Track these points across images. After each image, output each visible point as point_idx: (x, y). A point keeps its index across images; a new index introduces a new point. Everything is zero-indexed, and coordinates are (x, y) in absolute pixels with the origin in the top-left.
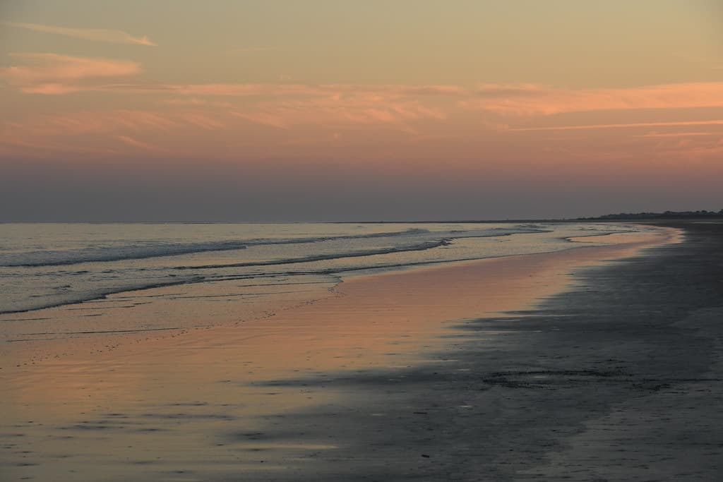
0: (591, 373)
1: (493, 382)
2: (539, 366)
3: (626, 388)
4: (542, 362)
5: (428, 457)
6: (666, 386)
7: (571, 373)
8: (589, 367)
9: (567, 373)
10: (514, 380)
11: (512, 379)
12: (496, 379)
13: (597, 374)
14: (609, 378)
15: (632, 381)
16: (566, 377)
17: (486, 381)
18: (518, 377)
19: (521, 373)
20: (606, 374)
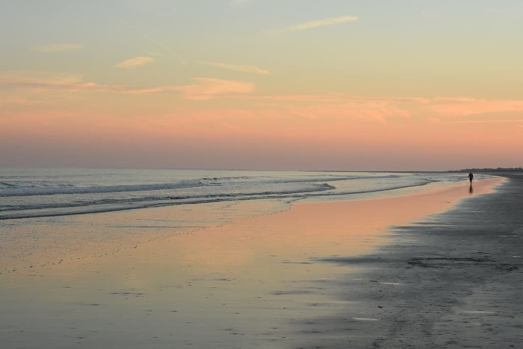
0: (470, 259)
1: (413, 264)
2: (439, 255)
3: (492, 269)
4: (441, 252)
5: (382, 308)
6: (516, 268)
7: (458, 259)
8: (469, 256)
9: (456, 259)
10: (426, 263)
11: (424, 262)
12: (414, 262)
13: (475, 260)
14: (481, 263)
15: (495, 265)
16: (456, 262)
17: (409, 263)
18: (427, 261)
19: (429, 259)
20: (479, 260)
